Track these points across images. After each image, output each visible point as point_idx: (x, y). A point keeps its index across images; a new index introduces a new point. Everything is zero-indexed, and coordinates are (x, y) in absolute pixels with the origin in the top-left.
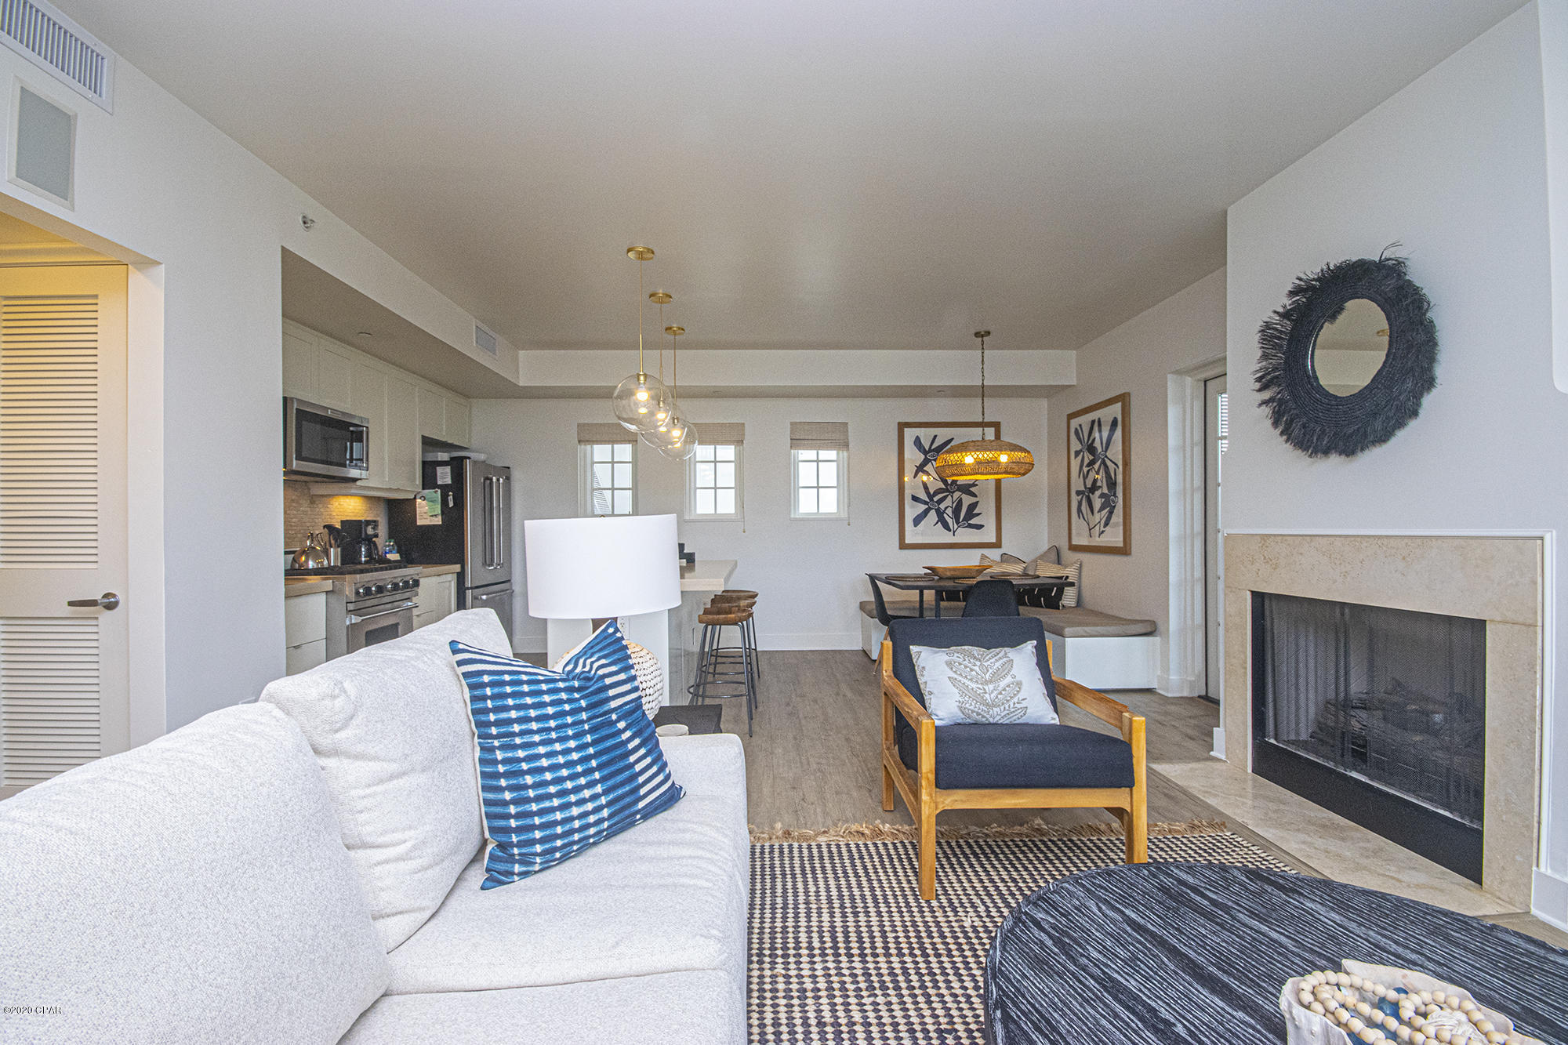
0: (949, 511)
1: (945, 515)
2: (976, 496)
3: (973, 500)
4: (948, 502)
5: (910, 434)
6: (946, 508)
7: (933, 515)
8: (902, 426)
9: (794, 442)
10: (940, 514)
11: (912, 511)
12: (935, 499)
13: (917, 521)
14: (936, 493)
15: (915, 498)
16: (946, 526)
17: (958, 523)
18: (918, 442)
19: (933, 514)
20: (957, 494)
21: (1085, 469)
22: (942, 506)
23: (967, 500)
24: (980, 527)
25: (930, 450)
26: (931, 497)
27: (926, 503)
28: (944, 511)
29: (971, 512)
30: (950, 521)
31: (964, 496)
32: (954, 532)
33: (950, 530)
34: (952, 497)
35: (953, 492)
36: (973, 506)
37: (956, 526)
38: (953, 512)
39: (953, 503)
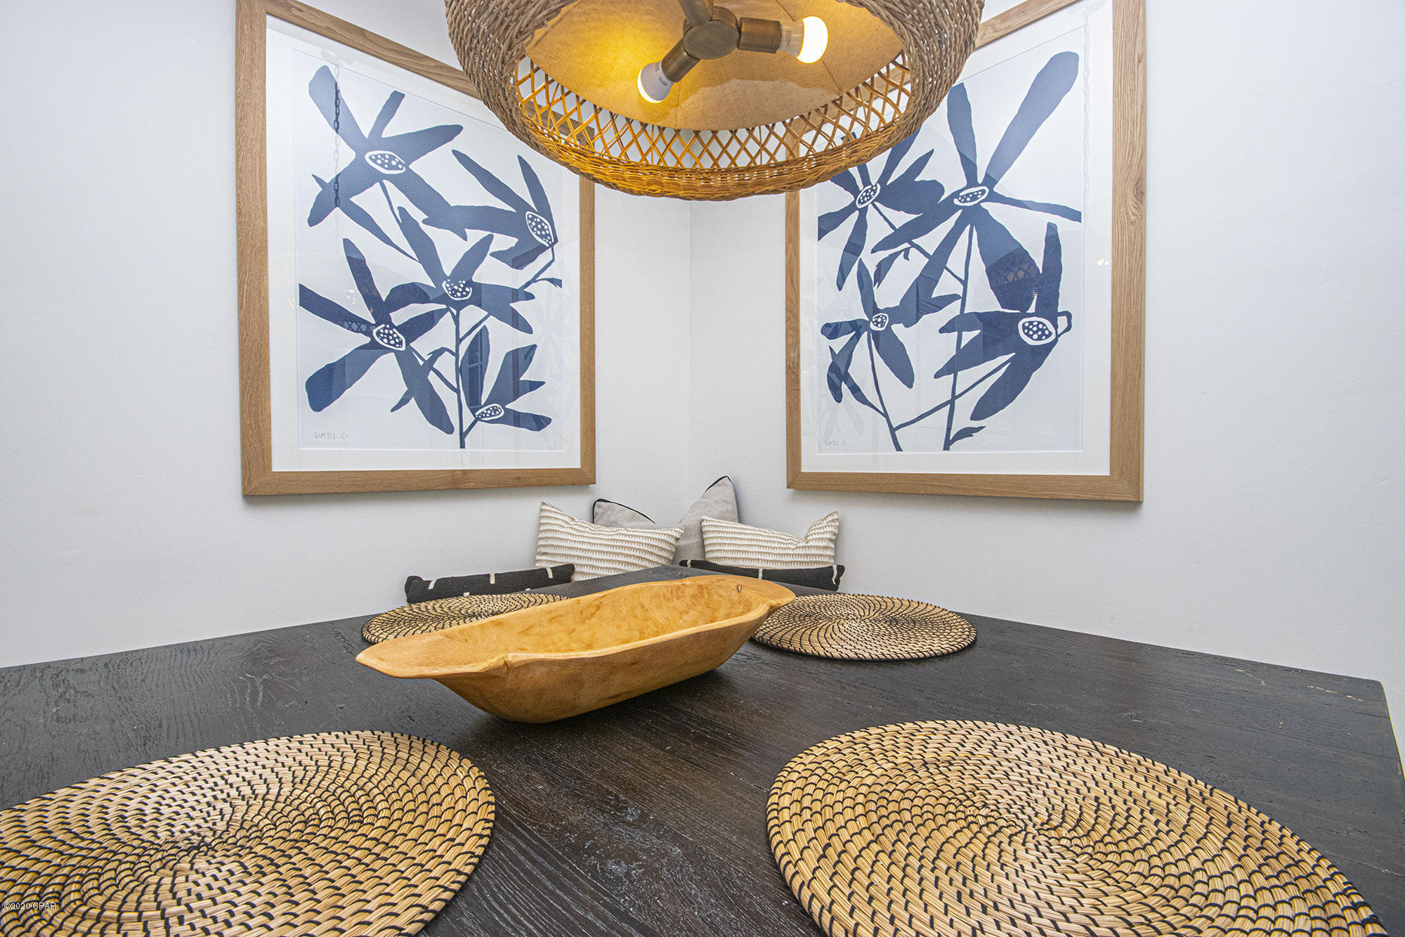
0: (446, 364)
1: (432, 377)
2: (528, 329)
3: (521, 340)
4: (442, 335)
6: (437, 354)
10: (415, 371)
11: (303, 344)
12: (400, 317)
13: (322, 387)
15: (310, 300)
16: (436, 414)
17: (474, 403)
19: (387, 366)
20: (472, 315)
21: (871, 260)
22: (423, 346)
23: (503, 339)
24: (539, 423)
25: (376, 140)
26: (382, 309)
27: (358, 325)
28: (428, 364)
29: (514, 379)
30: (449, 400)
31: (493, 324)
32: (463, 435)
33: (449, 429)
34: (456, 319)
35: (460, 306)
36: (520, 359)
37: (468, 418)
38: (459, 371)
39: (459, 341)
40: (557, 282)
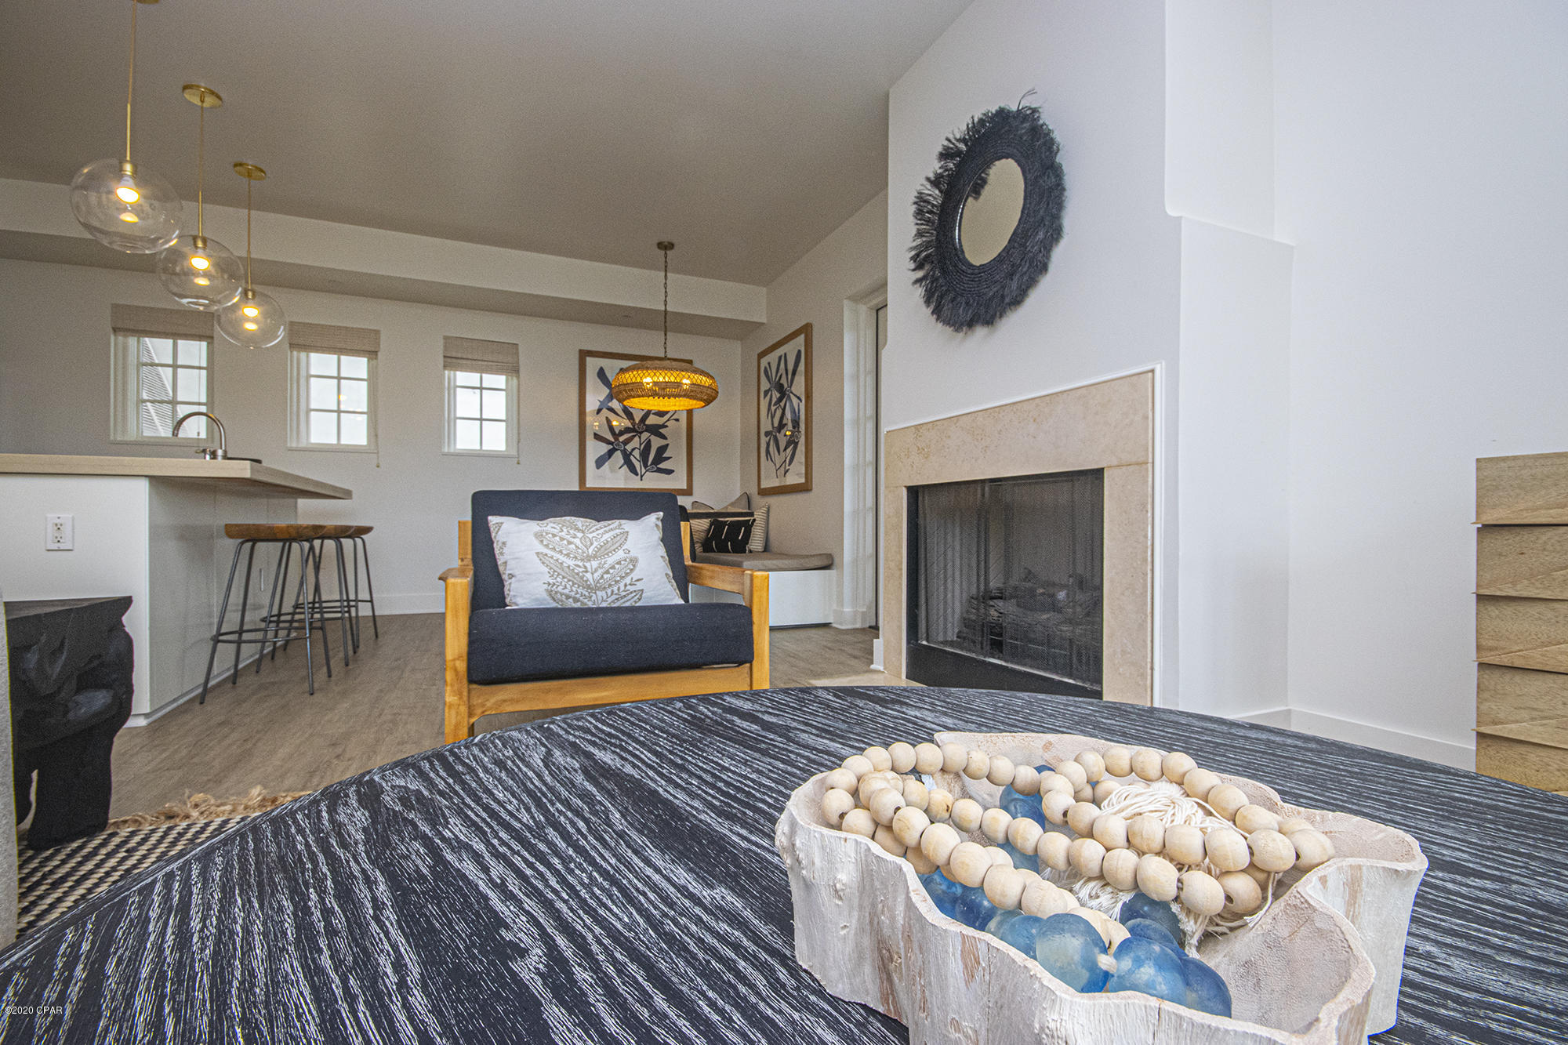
0: (636, 453)
1: (632, 457)
2: (665, 438)
3: (663, 442)
4: (635, 443)
5: (592, 364)
6: (633, 450)
7: (618, 457)
8: (584, 354)
9: (449, 360)
10: (627, 457)
11: (595, 450)
12: (621, 439)
13: (600, 463)
14: (621, 433)
15: (597, 437)
16: (633, 470)
17: (646, 466)
18: (601, 374)
19: (618, 454)
20: (645, 435)
21: (773, 408)
22: (629, 447)
23: (656, 442)
24: (669, 472)
26: (616, 436)
27: (609, 442)
28: (631, 453)
29: (660, 456)
30: (637, 465)
31: (653, 438)
32: (642, 476)
33: (637, 475)
34: (640, 437)
35: (641, 433)
36: (662, 449)
37: (644, 470)
38: (641, 455)
39: (641, 444)
40: (677, 420)
